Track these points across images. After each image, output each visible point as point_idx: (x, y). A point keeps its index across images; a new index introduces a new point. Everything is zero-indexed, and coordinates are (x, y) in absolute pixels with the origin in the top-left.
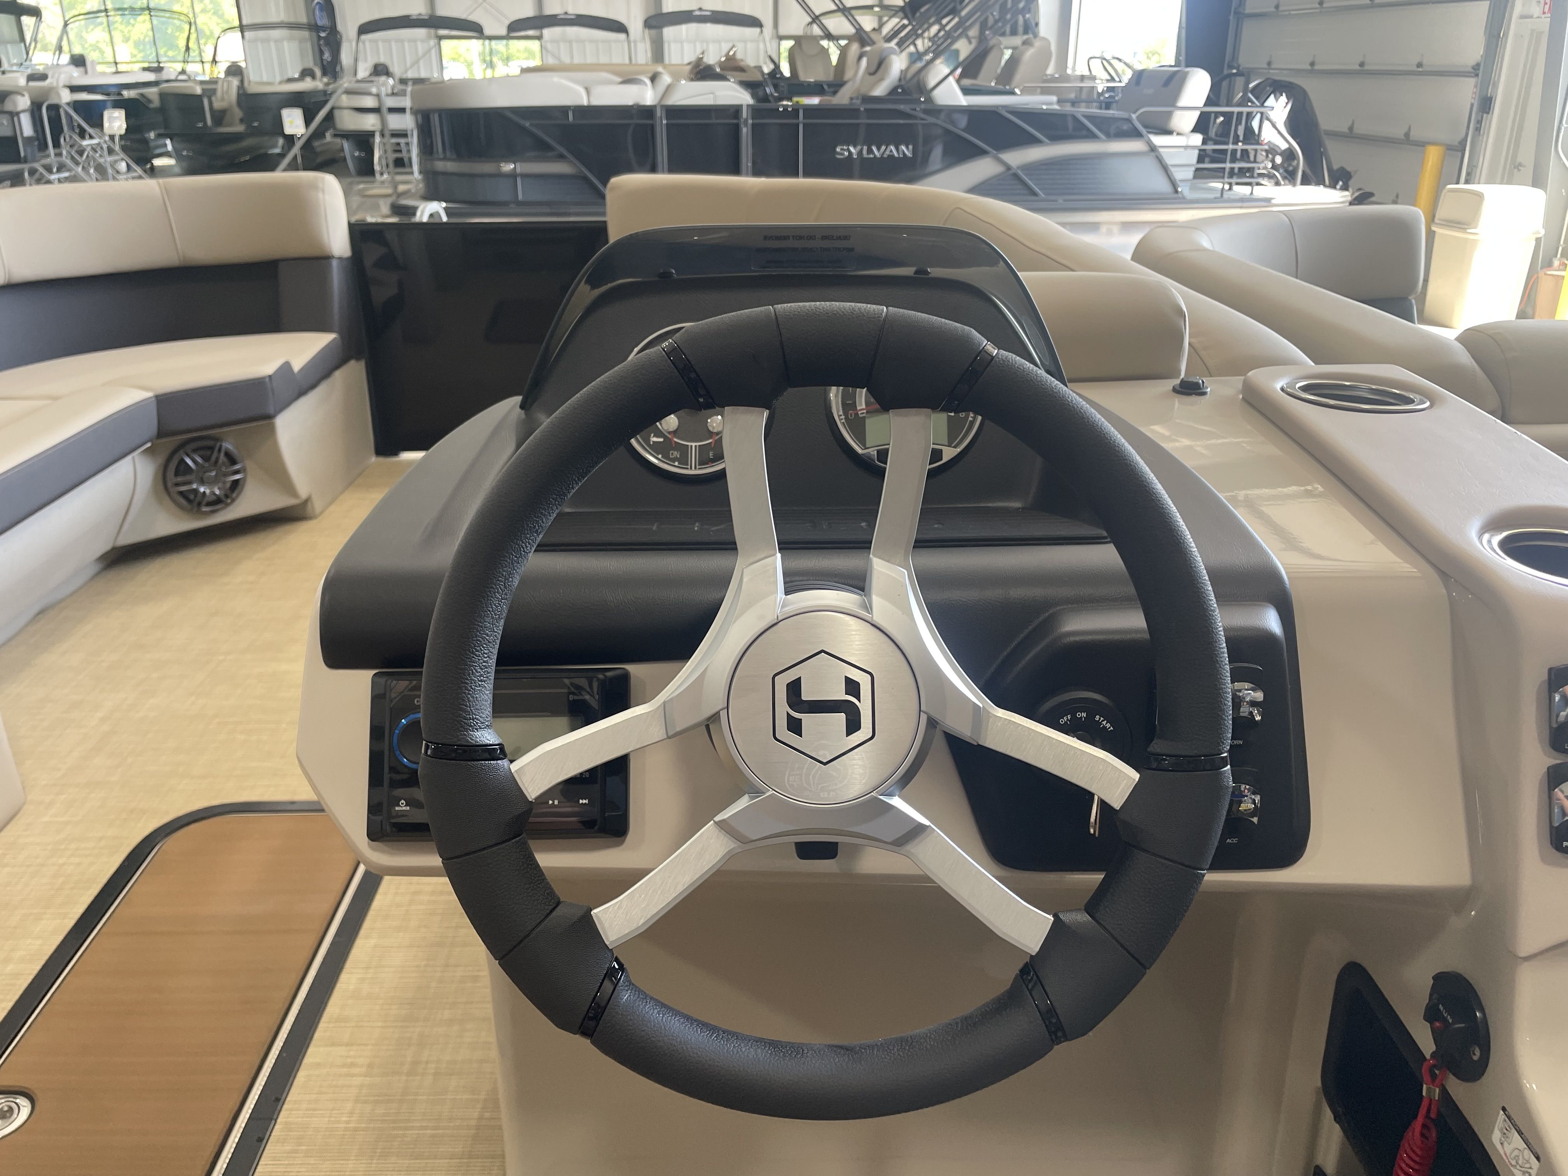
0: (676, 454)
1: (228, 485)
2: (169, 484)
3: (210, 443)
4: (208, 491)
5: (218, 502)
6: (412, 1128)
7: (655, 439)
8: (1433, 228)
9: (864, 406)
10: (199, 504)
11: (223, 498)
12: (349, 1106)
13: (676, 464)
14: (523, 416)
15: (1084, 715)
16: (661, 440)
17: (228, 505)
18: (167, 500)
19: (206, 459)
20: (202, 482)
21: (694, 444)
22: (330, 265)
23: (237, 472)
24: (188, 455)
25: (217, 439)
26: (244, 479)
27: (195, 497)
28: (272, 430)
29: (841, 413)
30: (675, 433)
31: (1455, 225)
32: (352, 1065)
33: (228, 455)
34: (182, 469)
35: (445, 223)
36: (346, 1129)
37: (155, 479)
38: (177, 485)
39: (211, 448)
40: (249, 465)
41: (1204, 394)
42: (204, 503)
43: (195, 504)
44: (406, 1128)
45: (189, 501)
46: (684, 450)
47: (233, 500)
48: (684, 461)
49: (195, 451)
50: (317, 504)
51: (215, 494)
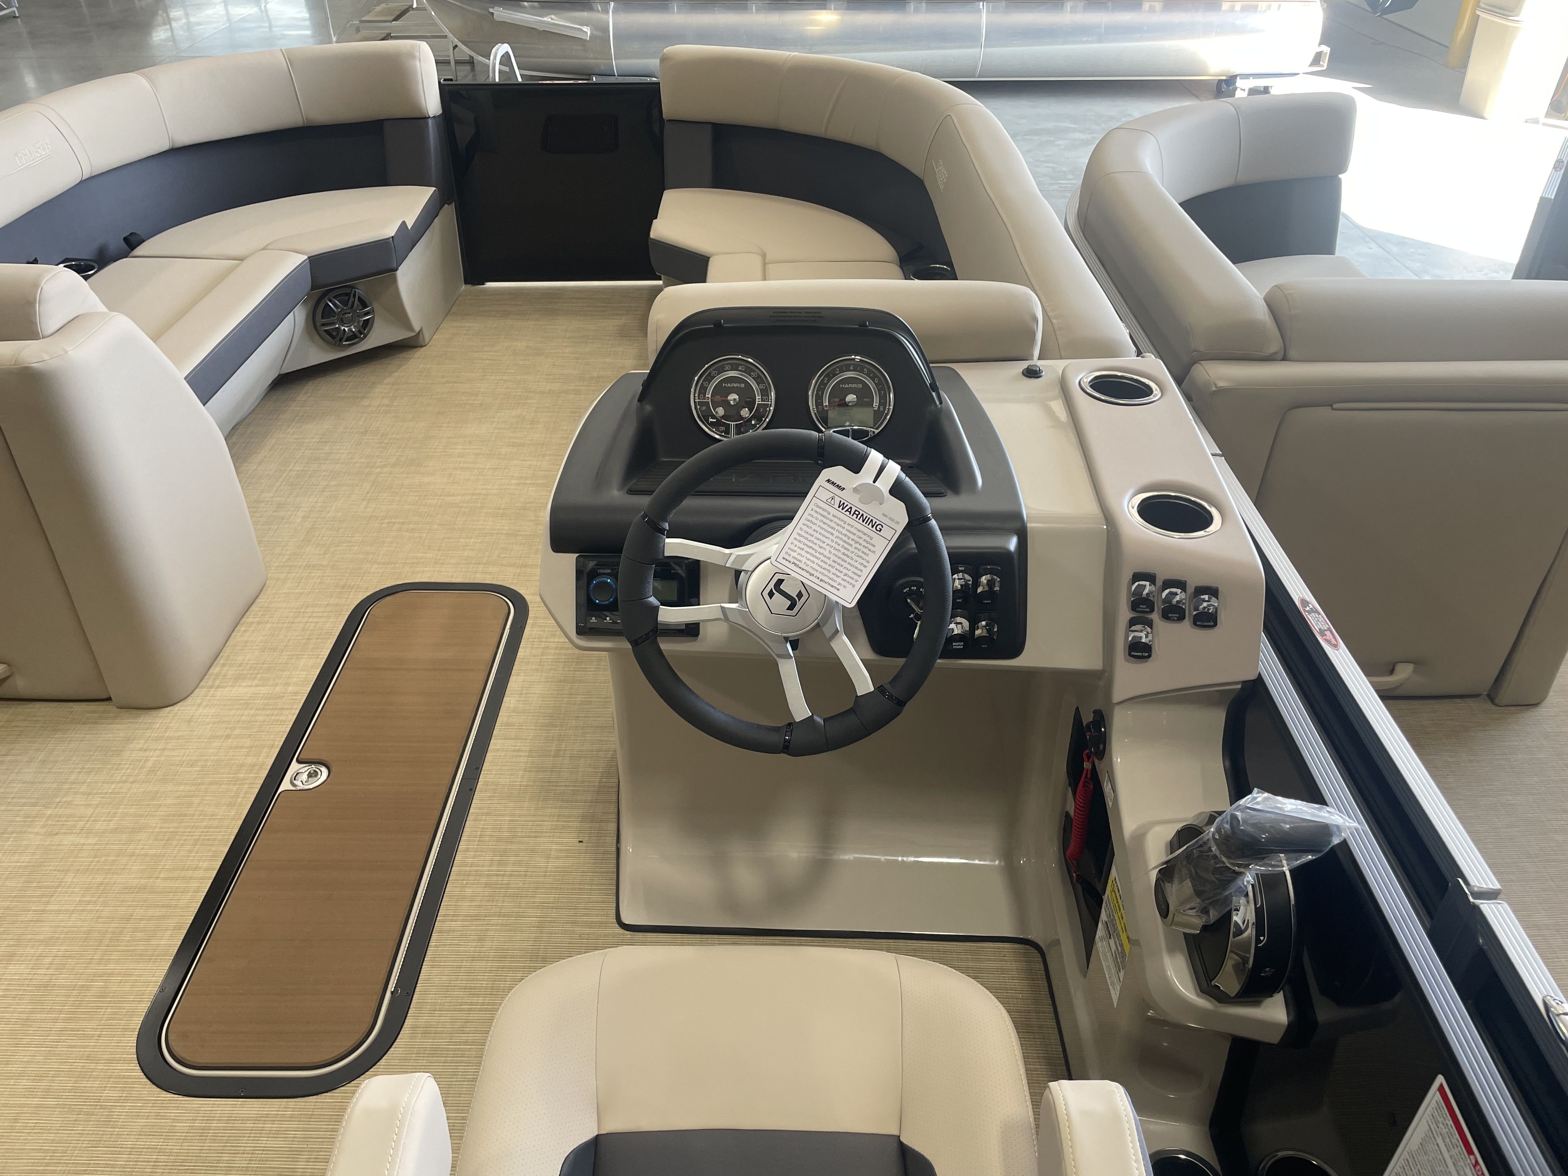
0: (723, 428)
1: (361, 324)
2: (318, 324)
3: (348, 291)
4: (346, 329)
5: (354, 338)
6: (560, 786)
7: (711, 420)
8: (1478, 13)
9: (827, 404)
10: (341, 340)
11: (358, 334)
12: (521, 773)
13: (723, 434)
14: (639, 405)
15: (915, 588)
16: (715, 420)
17: (362, 339)
18: (317, 337)
19: (345, 303)
20: (343, 322)
21: (733, 423)
22: (427, 124)
23: (367, 314)
24: (331, 301)
25: (352, 287)
26: (373, 317)
27: (338, 334)
28: (394, 280)
29: (815, 407)
30: (723, 417)
31: (1498, 11)
32: (519, 751)
33: (360, 299)
34: (327, 312)
35: (520, 84)
36: (521, 786)
37: (307, 320)
38: (323, 325)
39: (348, 295)
40: (376, 306)
41: (1040, 377)
42: (344, 339)
43: (338, 338)
44: (557, 786)
45: (333, 337)
46: (728, 427)
47: (365, 337)
48: (727, 432)
49: (335, 297)
50: (427, 335)
51: (352, 331)
